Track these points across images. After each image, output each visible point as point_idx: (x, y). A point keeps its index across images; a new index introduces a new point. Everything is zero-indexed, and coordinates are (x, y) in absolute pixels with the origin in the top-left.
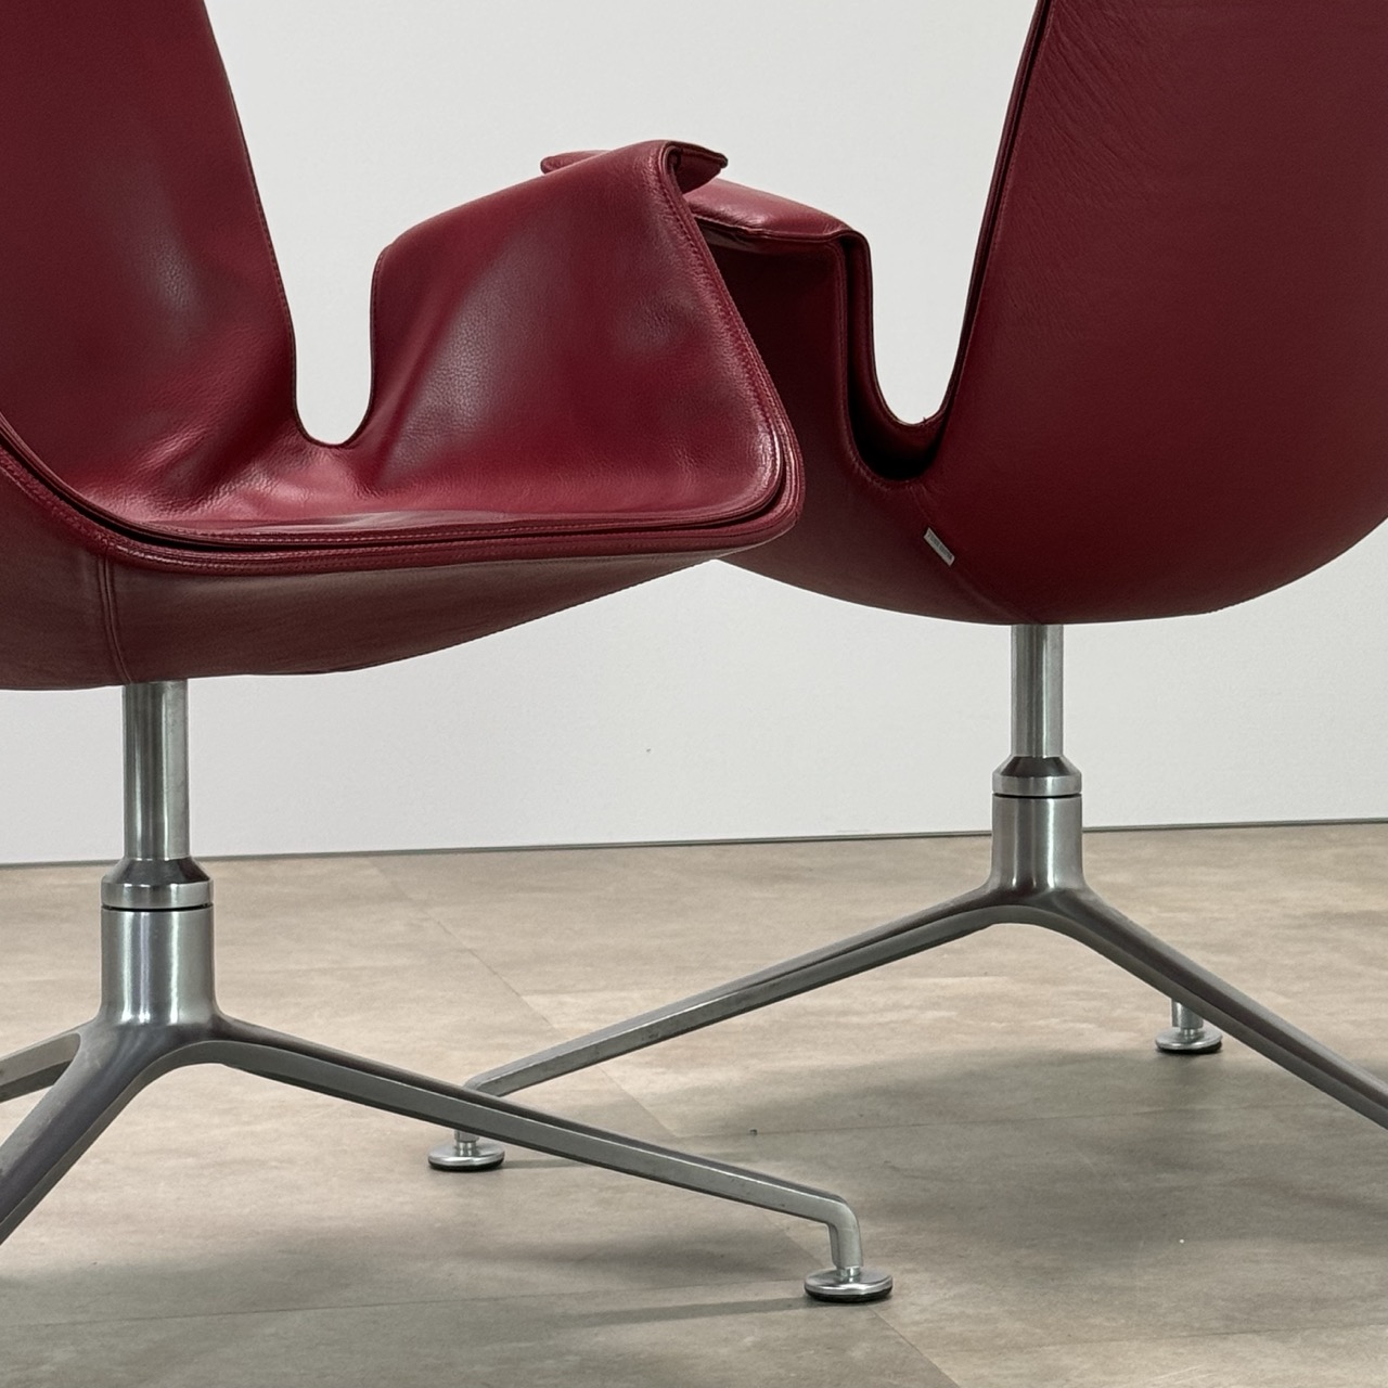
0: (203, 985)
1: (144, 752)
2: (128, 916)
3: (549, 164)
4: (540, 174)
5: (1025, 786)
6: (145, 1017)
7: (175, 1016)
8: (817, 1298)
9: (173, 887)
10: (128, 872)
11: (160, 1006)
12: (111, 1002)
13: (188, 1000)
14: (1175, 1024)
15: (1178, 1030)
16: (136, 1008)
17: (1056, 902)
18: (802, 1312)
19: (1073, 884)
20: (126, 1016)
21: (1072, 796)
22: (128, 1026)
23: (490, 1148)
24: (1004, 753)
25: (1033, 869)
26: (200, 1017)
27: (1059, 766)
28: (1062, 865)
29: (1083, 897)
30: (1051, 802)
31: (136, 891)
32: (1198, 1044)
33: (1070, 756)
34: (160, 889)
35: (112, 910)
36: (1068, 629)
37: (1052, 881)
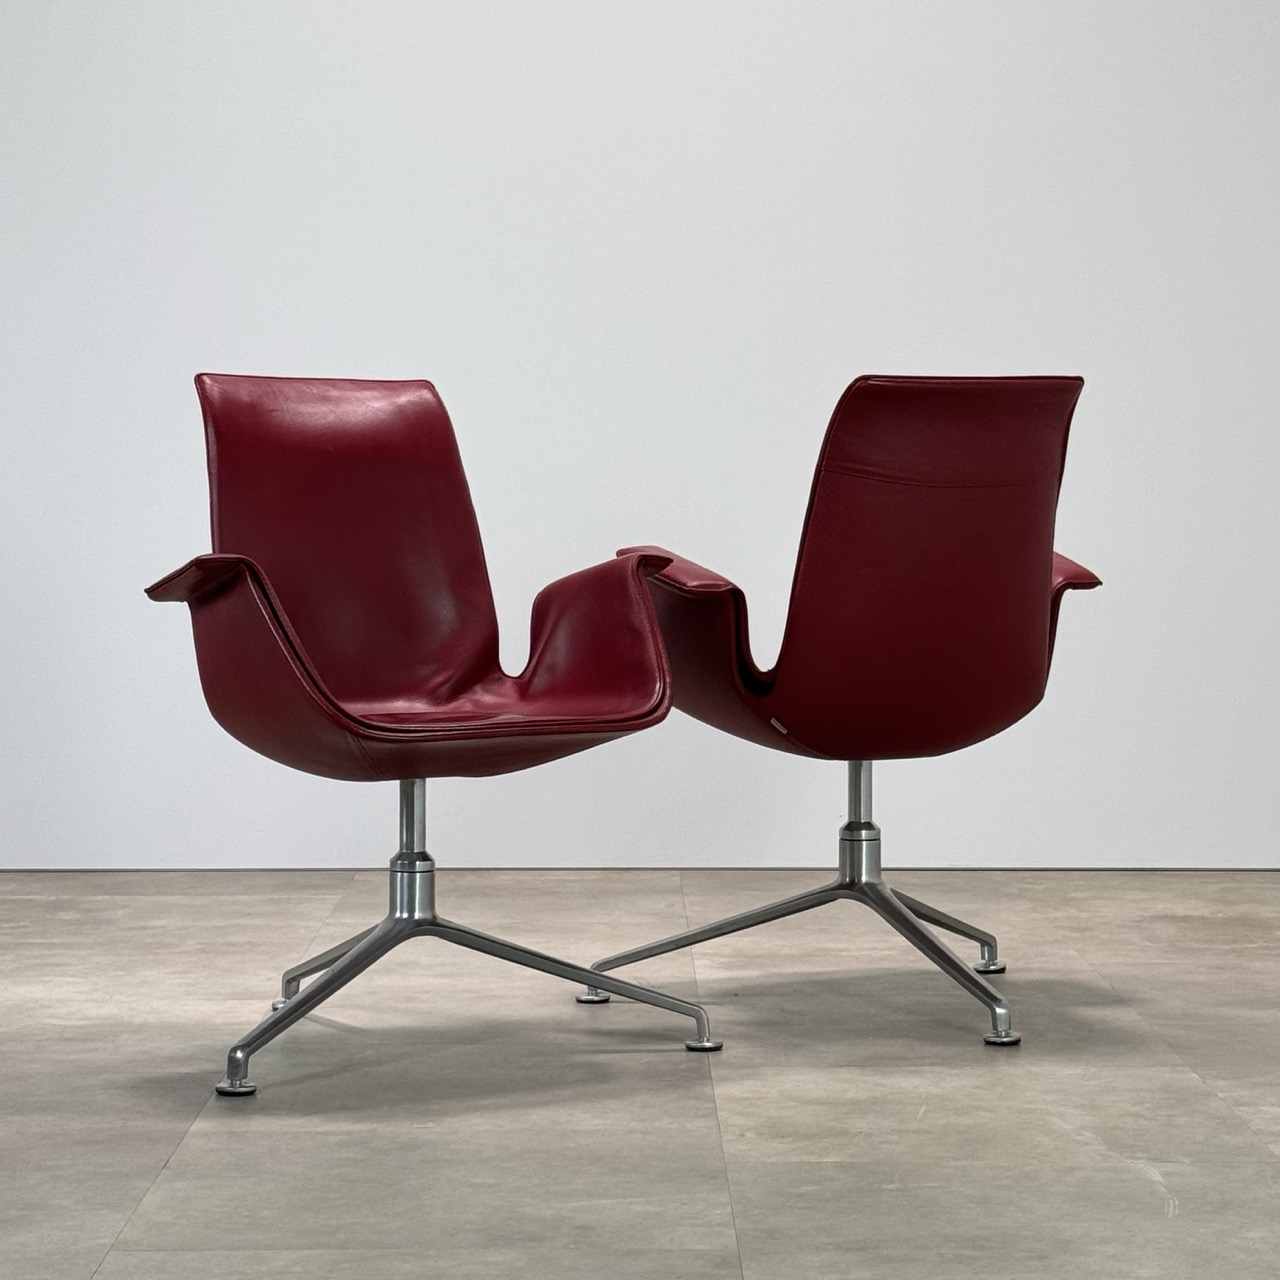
0: (430, 903)
1: (407, 808)
2: (399, 874)
3: (620, 553)
4: (615, 557)
5: (851, 836)
6: (405, 915)
7: (417, 915)
8: (691, 1049)
9: (418, 863)
10: (400, 856)
11: (411, 911)
12: (393, 909)
13: (422, 909)
14: (983, 958)
15: (984, 962)
16: (401, 912)
17: (866, 889)
18: (685, 1054)
19: (874, 881)
20: (398, 915)
21: (876, 840)
22: (397, 919)
23: (604, 994)
24: (845, 820)
25: (855, 874)
26: (429, 916)
27: (869, 826)
28: (869, 873)
29: (880, 888)
30: (864, 843)
31: (402, 865)
32: (992, 968)
33: (875, 821)
34: (412, 864)
35: (393, 872)
36: (875, 763)
37: (864, 879)
